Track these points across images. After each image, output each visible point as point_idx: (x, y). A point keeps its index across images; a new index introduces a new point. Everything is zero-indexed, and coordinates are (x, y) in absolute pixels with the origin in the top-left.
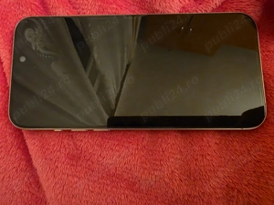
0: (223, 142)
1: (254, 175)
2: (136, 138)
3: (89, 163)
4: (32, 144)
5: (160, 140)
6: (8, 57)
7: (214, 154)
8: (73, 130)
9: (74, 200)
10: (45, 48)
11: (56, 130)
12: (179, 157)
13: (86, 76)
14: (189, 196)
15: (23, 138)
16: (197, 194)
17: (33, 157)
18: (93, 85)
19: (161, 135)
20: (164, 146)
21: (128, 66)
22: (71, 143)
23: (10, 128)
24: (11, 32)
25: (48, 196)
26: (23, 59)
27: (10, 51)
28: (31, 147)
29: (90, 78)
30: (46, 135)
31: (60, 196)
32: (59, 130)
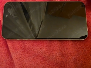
0: (73, 44)
1: (84, 55)
2: (44, 43)
3: (29, 51)
4: (10, 44)
5: (52, 43)
6: (2, 15)
7: (70, 48)
8: (23, 40)
9: (23, 63)
10: (14, 15)
11: (18, 40)
12: (59, 49)
13: (28, 25)
14: (62, 62)
15: (6, 42)
16: (65, 61)
17: (10, 49)
18: (30, 28)
19: (53, 42)
20: (54, 45)
21: (42, 22)
22: (23, 44)
23: (2, 39)
24: (3, 7)
25: (15, 62)
26: (7, 16)
27: (2, 13)
28: (9, 45)
29: (29, 25)
30: (14, 41)
31: (19, 62)
32: (19, 40)
